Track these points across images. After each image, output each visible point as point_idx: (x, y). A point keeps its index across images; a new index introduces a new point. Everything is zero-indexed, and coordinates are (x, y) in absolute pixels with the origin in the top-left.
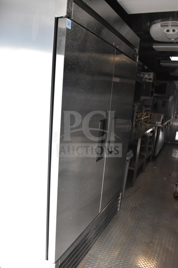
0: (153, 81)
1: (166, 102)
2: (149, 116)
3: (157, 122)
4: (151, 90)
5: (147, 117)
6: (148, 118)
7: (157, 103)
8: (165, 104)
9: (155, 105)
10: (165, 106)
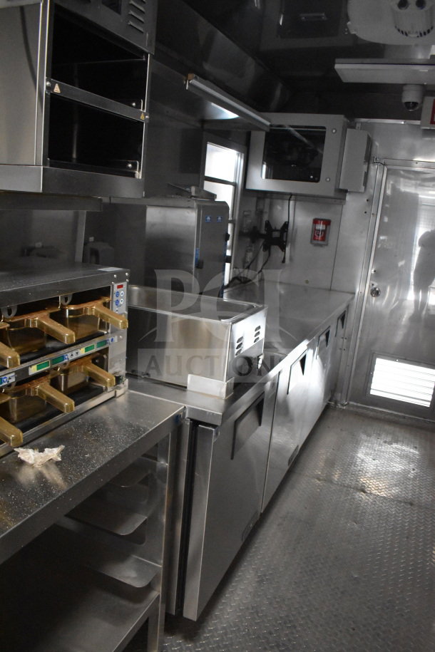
1: (327, 222)
7: (286, 225)
8: (324, 231)
9: (276, 234)
10: (324, 239)
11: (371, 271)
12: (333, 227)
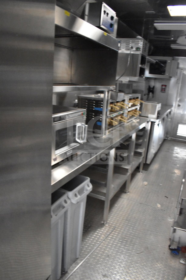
0: (143, 52)
1: (165, 86)
2: (138, 107)
3: (150, 116)
4: (140, 66)
5: (134, 108)
6: (136, 109)
7: (154, 87)
8: (165, 88)
9: (151, 89)
10: (165, 90)
11: (178, 99)
12: (167, 87)
